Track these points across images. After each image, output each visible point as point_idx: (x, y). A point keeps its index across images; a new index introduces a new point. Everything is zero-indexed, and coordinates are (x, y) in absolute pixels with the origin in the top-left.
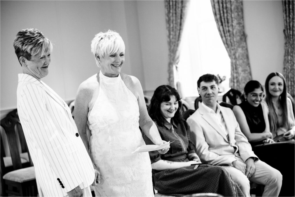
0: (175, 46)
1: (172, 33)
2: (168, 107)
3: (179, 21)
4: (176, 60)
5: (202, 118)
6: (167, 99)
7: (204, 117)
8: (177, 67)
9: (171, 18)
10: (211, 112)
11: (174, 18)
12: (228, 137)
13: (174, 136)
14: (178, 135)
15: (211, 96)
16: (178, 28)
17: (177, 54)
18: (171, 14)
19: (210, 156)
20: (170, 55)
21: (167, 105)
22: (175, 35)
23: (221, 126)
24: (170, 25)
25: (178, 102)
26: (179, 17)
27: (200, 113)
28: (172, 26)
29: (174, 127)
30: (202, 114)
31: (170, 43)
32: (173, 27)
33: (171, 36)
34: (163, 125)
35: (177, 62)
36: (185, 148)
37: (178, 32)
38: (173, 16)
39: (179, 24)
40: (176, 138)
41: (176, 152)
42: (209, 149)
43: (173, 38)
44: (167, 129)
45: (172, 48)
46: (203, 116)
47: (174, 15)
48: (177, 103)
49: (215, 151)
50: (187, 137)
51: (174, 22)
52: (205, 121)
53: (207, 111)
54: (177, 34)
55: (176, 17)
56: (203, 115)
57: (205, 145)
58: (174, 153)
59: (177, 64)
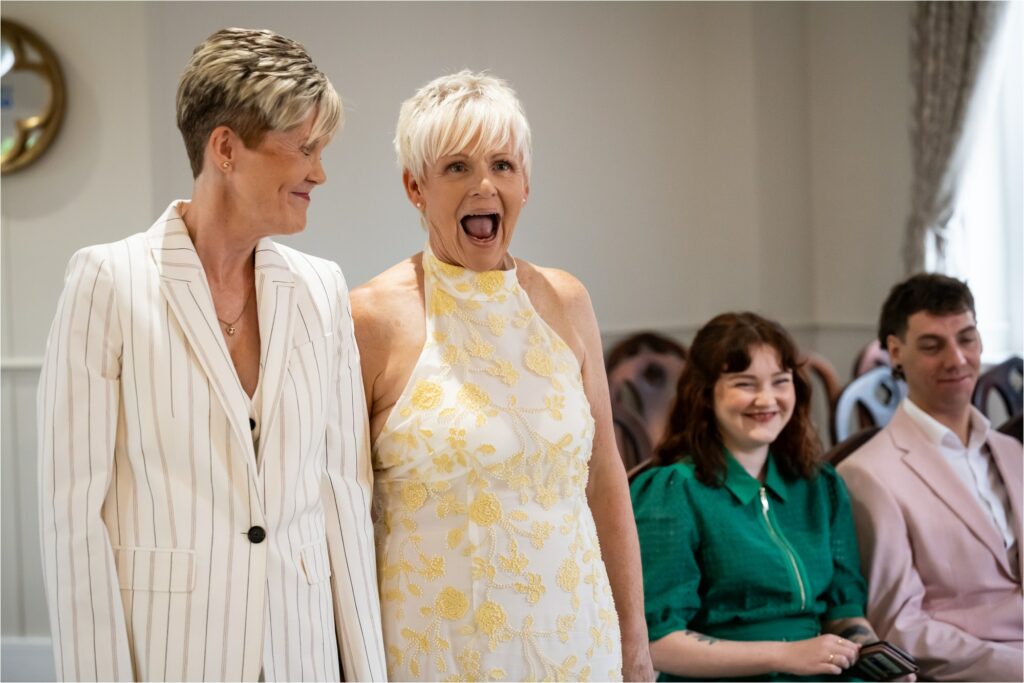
0: (937, 151)
1: (929, 97)
2: (745, 396)
3: (960, 49)
4: (939, 211)
5: (904, 467)
6: (740, 362)
7: (913, 459)
8: (939, 241)
9: (932, 39)
10: (946, 443)
11: (943, 38)
12: (1013, 555)
13: (763, 536)
14: (782, 536)
15: (962, 374)
16: (957, 80)
17: (946, 186)
18: (931, 22)
19: (930, 640)
20: (917, 189)
21: (739, 385)
22: (943, 106)
23: (988, 504)
24: (924, 65)
25: (789, 376)
26: (963, 35)
27: (894, 442)
28: (931, 68)
29: (772, 495)
30: (905, 446)
31: (919, 138)
32: (936, 75)
33: (927, 112)
34: (719, 483)
35: (942, 215)
36: (804, 590)
37: (954, 94)
38: (937, 28)
39: (959, 64)
40: (773, 545)
41: (764, 605)
42: (926, 604)
43: (932, 119)
44: (736, 501)
45: (927, 158)
46: (909, 458)
47: (944, 25)
48: (786, 380)
49: (956, 616)
50: (828, 548)
51: (942, 54)
52: (916, 478)
53: (927, 436)
54: (951, 102)
55: (950, 32)
56: (906, 452)
57: (912, 586)
58: (753, 608)
59: (944, 224)
